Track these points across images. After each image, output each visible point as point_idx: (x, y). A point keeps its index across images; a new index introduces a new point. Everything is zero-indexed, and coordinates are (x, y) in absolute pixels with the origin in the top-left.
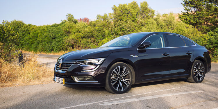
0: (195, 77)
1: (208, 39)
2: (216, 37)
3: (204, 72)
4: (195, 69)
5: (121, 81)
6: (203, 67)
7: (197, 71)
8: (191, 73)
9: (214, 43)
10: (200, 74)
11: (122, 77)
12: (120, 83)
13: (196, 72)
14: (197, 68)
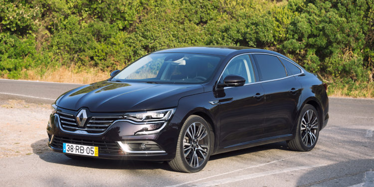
0: (303, 140)
1: (289, 22)
2: (311, 18)
3: (317, 127)
4: (303, 122)
5: (196, 149)
6: (316, 118)
7: (306, 126)
8: (297, 132)
9: (306, 35)
10: (310, 133)
11: (196, 143)
12: (195, 152)
13: (305, 128)
14: (307, 121)
